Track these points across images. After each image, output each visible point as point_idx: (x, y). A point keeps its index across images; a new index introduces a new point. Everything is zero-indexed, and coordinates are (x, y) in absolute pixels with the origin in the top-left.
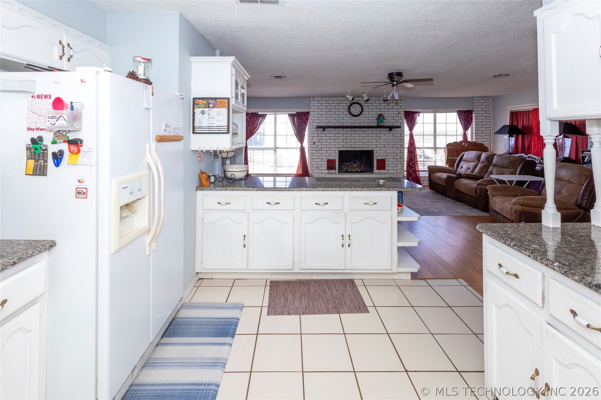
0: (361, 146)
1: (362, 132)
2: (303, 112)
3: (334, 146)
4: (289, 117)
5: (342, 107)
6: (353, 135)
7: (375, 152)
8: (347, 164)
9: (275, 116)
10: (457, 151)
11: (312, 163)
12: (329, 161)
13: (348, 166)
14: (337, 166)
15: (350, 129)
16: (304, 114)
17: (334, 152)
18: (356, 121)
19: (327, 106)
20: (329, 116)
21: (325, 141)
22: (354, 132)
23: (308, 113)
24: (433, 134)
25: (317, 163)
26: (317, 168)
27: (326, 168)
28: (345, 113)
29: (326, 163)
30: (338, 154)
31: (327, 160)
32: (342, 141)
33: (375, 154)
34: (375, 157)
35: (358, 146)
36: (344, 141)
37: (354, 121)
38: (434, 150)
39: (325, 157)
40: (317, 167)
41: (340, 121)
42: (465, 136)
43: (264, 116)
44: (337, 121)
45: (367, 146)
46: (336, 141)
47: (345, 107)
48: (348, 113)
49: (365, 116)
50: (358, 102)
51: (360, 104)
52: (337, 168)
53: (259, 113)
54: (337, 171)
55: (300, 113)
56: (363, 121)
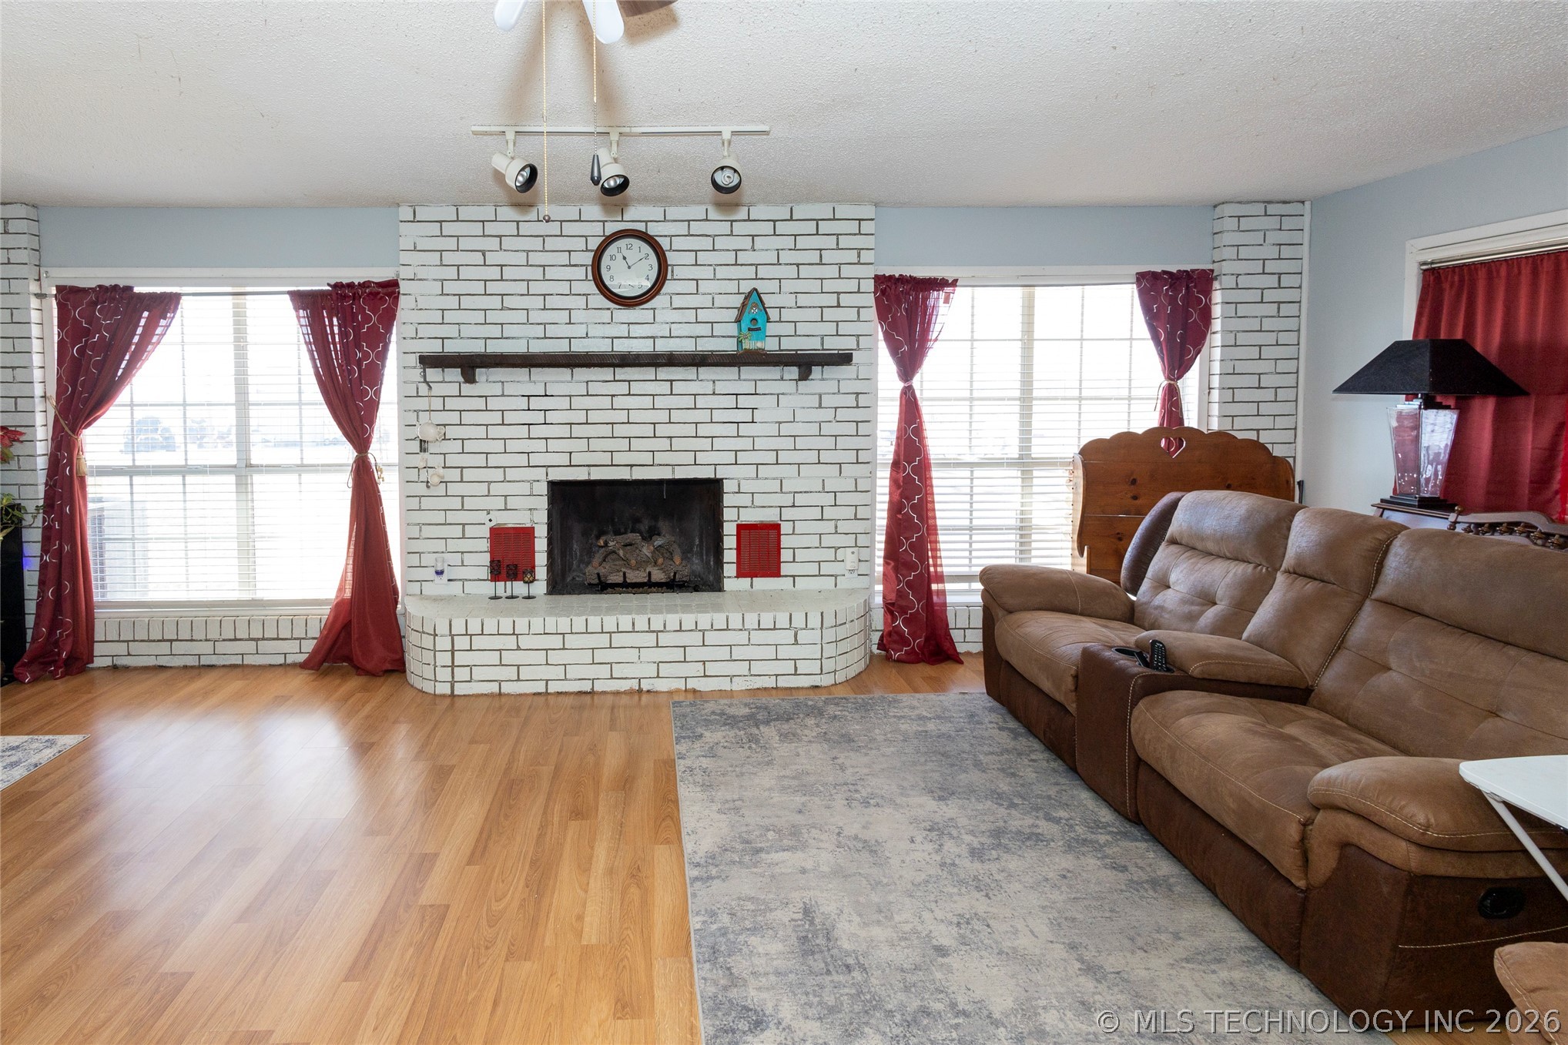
0: (660, 458)
1: (665, 388)
2: (365, 285)
3: (522, 460)
4: (297, 309)
5: (564, 258)
6: (619, 402)
7: (728, 486)
8: (606, 544)
9: (235, 306)
10: (1134, 482)
11: (416, 546)
12: (498, 534)
13: (614, 552)
14: (541, 559)
15: (606, 373)
16: (371, 293)
17: (525, 488)
18: (636, 331)
19: (484, 253)
20: (496, 302)
21: (481, 432)
22: (623, 388)
23: (390, 290)
24: (1017, 394)
25: (440, 545)
26: (440, 573)
27: (485, 573)
28: (578, 288)
29: (485, 545)
30: (543, 503)
31: (492, 530)
32: (564, 431)
33: (728, 500)
34: (728, 514)
35: (647, 458)
36: (577, 431)
37: (623, 330)
38: (1019, 474)
39: (482, 517)
40: (439, 569)
41: (551, 331)
42: (1172, 400)
43: (164, 305)
44: (539, 331)
45: (689, 458)
46: (536, 431)
47: (577, 258)
48: (591, 287)
49: (678, 301)
50: (641, 227)
51: (651, 237)
52: (541, 572)
53: (137, 290)
54: (540, 587)
55: (351, 285)
56: (668, 326)
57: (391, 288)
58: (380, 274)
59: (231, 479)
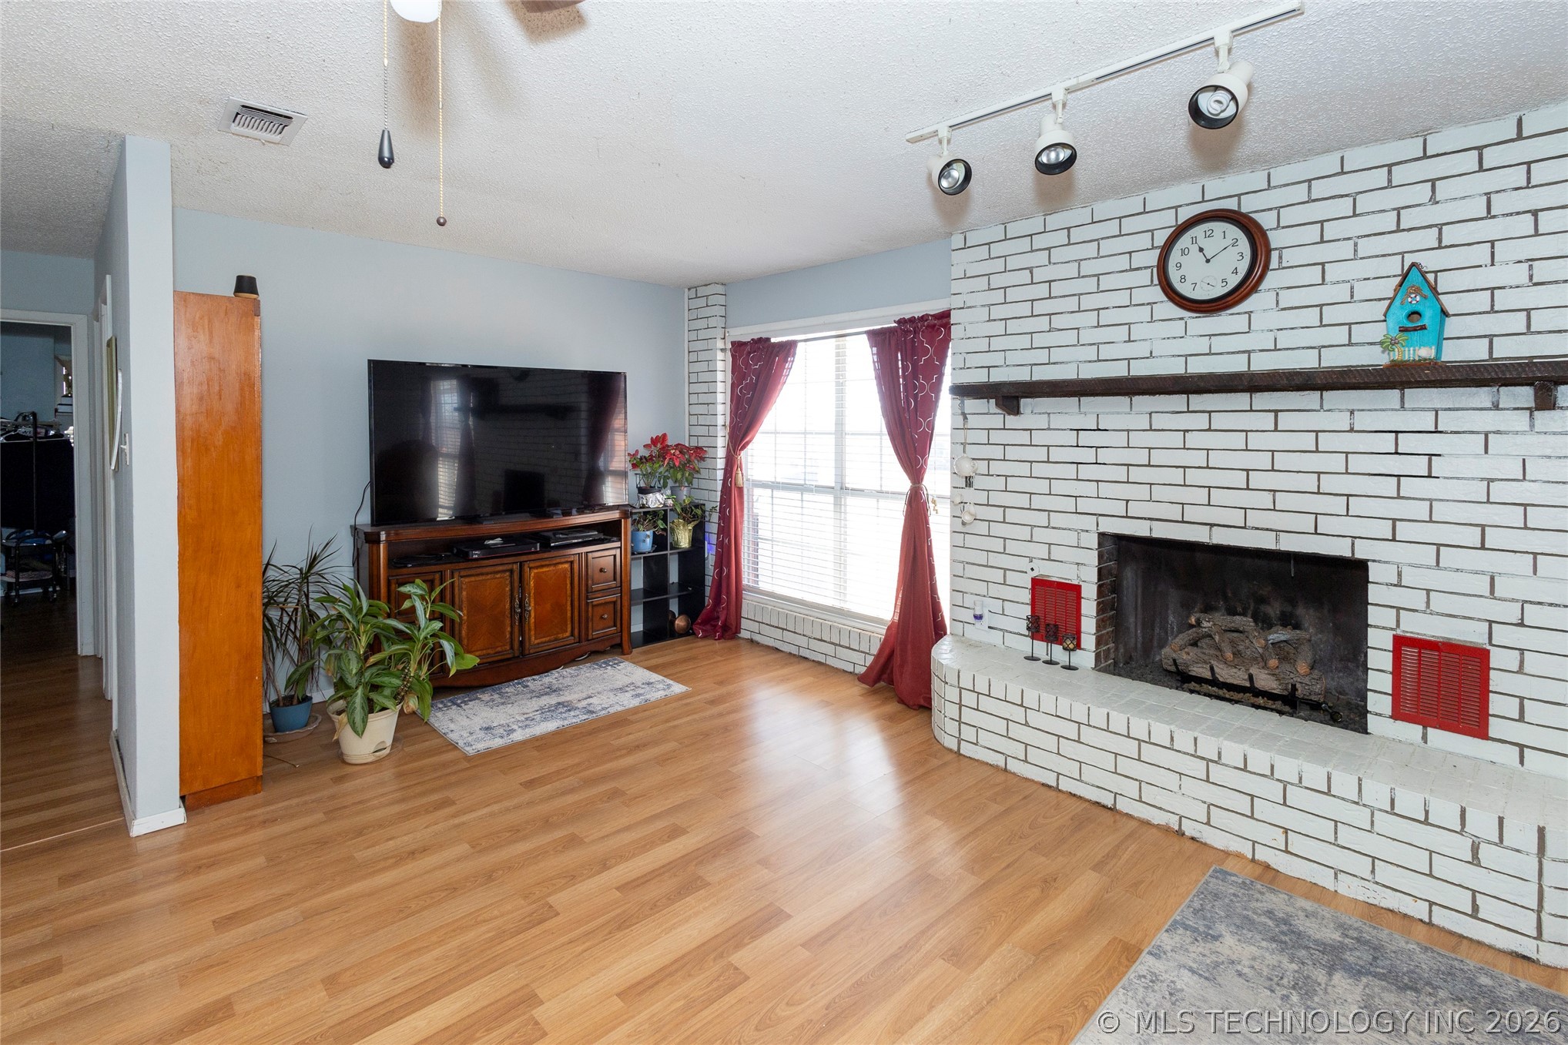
0: (1254, 518)
1: (1268, 421)
2: (923, 318)
3: (1069, 504)
4: (872, 347)
5: (1123, 262)
6: (1193, 440)
7: (1374, 572)
8: (1199, 623)
9: (838, 347)
11: (963, 585)
12: (1039, 585)
13: (1210, 636)
14: (1088, 625)
15: (1178, 401)
16: (928, 326)
17: (1071, 538)
18: (1219, 345)
19: (1031, 270)
20: (1043, 323)
21: (1024, 469)
22: (1201, 421)
23: (944, 321)
25: (981, 588)
26: (979, 617)
27: (1022, 626)
28: (1139, 296)
29: (1026, 596)
30: (1092, 558)
31: (1033, 580)
32: (1120, 473)
33: (1374, 593)
34: (1374, 615)
35: (1237, 518)
36: (1136, 474)
37: (1202, 345)
39: (1024, 564)
40: (978, 613)
41: (1106, 352)
43: (788, 349)
44: (1091, 353)
45: (1306, 523)
46: (1086, 472)
47: (1139, 260)
48: (1157, 294)
49: (1288, 298)
50: (1231, 204)
51: (1245, 216)
52: (1089, 640)
53: (773, 340)
54: (1085, 658)
55: (912, 320)
56: (1271, 336)
57: (943, 319)
58: (934, 307)
59: (830, 499)
